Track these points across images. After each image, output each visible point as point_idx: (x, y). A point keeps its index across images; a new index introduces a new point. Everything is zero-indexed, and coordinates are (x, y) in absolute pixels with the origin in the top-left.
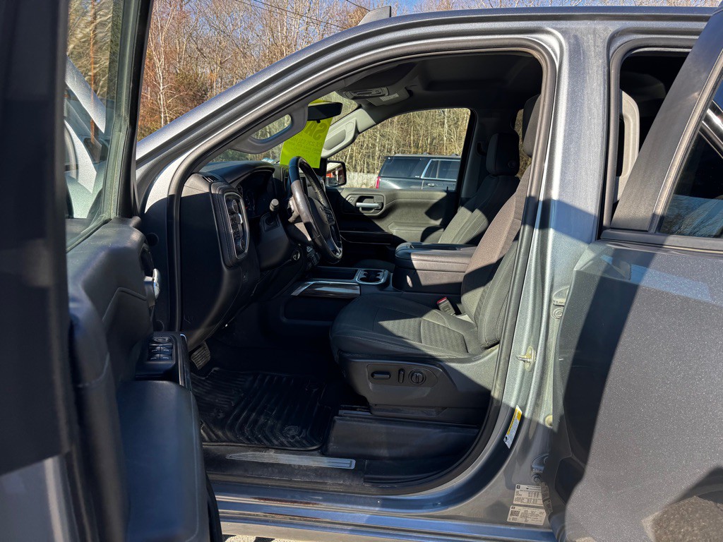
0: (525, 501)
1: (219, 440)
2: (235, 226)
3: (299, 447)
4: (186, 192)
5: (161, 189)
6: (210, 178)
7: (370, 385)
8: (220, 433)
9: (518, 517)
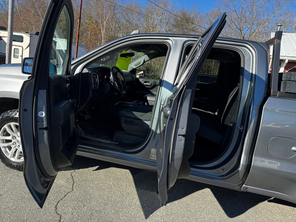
0: (154, 153)
1: (87, 135)
2: (94, 81)
3: (107, 139)
4: (83, 72)
5: (78, 71)
6: (89, 69)
7: (124, 124)
8: (88, 135)
9: (152, 158)
